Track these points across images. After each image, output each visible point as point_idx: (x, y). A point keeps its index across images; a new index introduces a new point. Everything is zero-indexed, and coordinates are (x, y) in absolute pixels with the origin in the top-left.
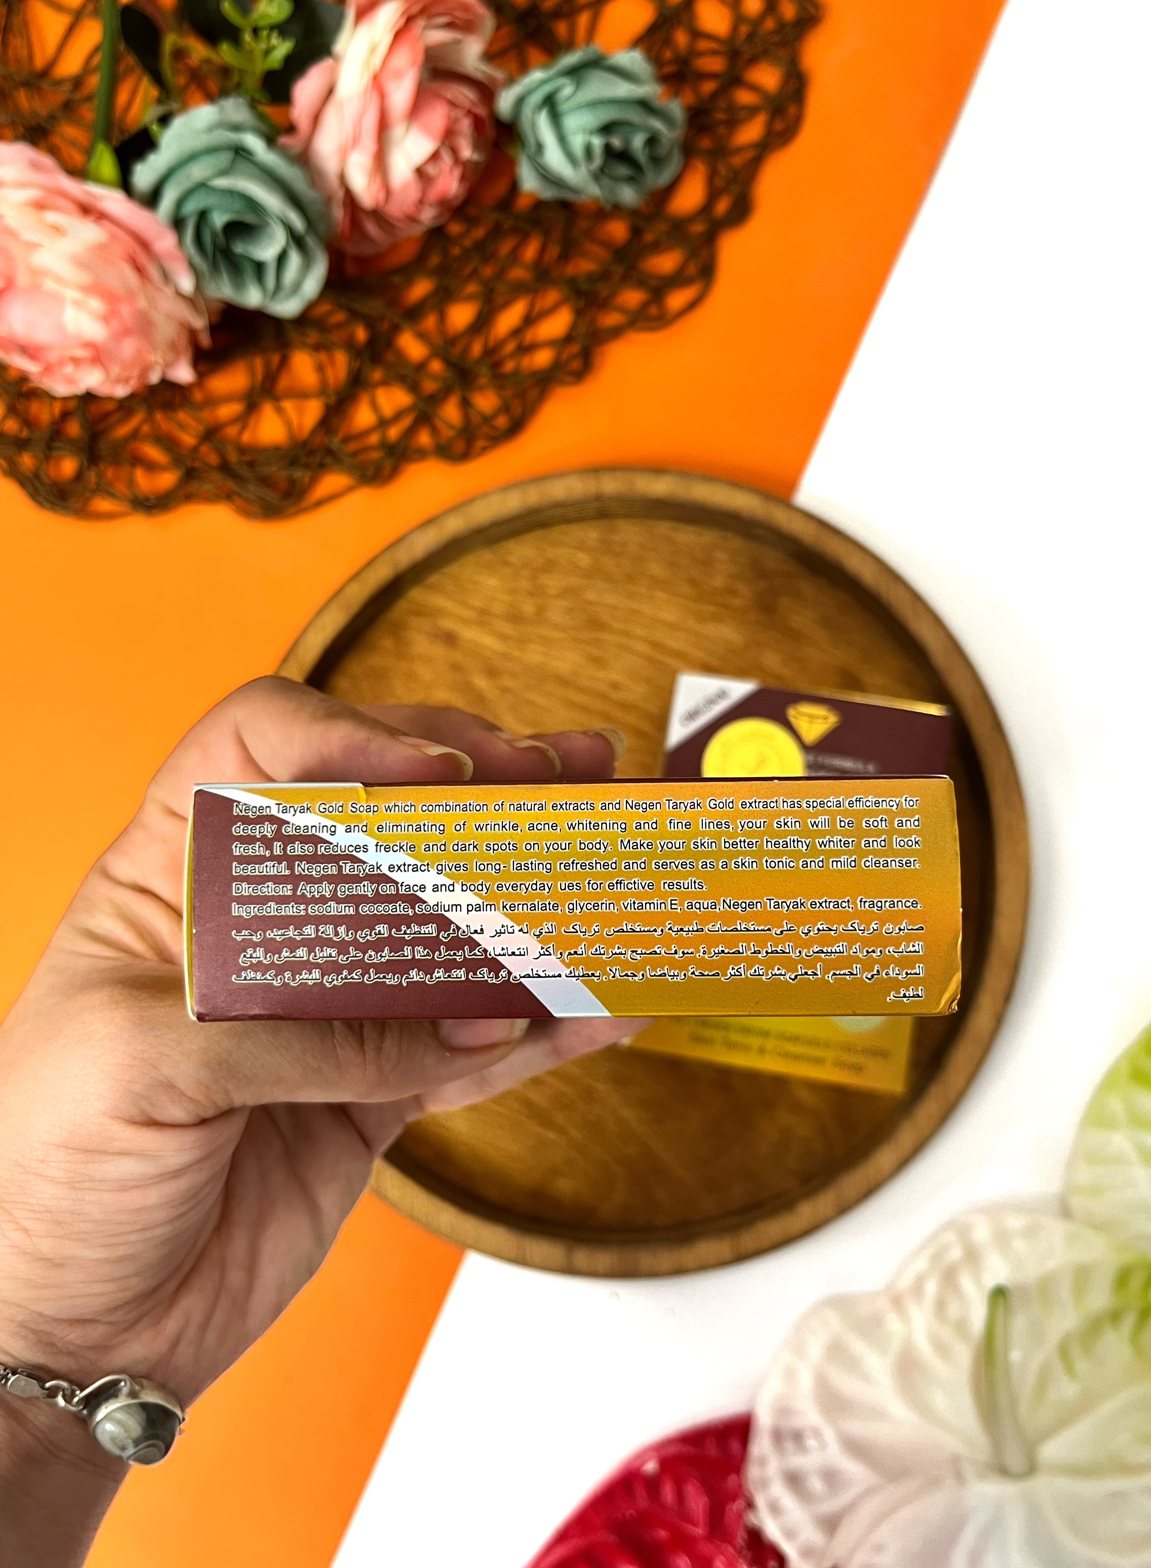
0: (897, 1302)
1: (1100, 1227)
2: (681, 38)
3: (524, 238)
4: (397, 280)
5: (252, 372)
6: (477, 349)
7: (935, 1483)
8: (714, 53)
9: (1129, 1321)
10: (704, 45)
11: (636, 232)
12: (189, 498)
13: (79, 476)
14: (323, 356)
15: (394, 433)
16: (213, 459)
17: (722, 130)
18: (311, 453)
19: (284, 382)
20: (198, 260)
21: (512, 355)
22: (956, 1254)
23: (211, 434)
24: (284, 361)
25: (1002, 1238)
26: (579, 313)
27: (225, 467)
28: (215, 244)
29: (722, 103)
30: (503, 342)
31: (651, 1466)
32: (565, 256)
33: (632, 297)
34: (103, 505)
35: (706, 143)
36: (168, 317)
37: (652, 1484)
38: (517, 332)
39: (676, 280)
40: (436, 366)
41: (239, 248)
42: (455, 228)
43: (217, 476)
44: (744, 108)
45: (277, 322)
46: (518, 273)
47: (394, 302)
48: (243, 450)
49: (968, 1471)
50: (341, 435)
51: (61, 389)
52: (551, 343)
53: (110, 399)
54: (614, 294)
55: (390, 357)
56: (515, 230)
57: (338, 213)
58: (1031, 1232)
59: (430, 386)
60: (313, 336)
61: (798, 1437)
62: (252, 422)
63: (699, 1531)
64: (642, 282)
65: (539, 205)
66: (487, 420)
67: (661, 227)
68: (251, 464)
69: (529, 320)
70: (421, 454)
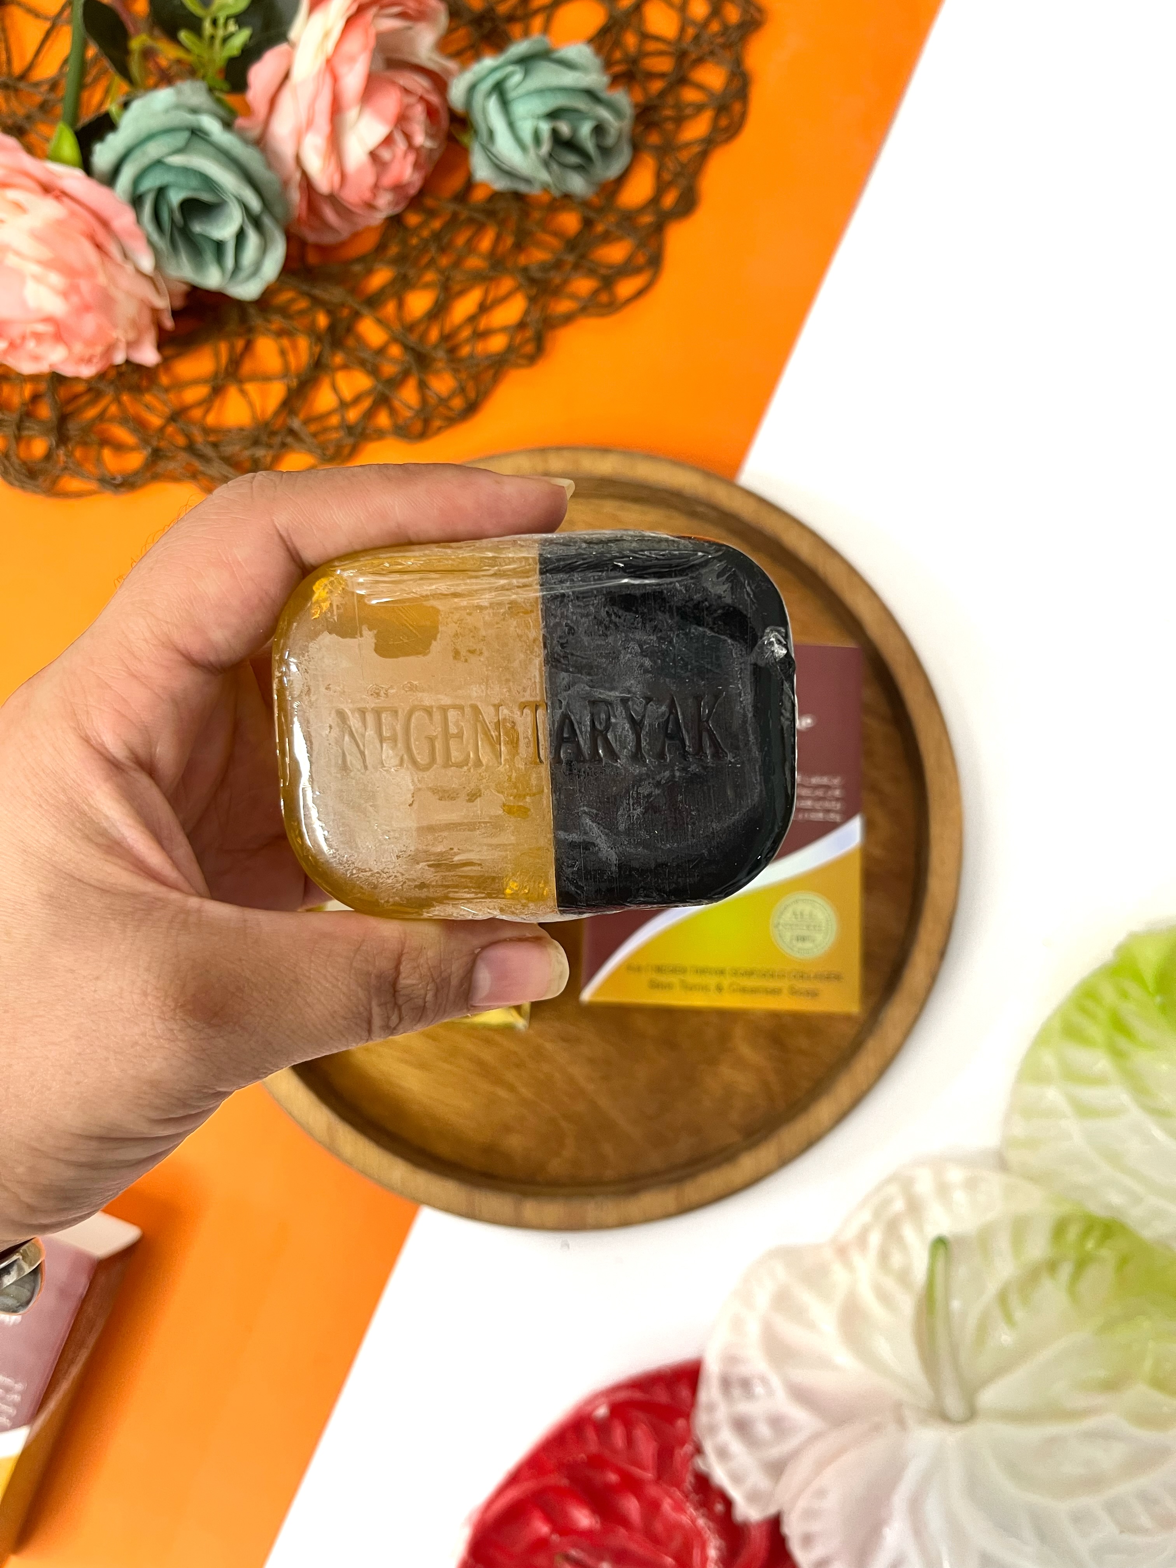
0: (842, 1252)
1: (1035, 1178)
2: (631, 40)
3: (480, 228)
4: (357, 268)
5: (217, 355)
6: (434, 335)
7: (877, 1428)
8: (661, 53)
9: (1066, 1270)
10: (651, 46)
11: (588, 223)
12: (156, 477)
13: (48, 456)
14: (285, 342)
15: (353, 415)
16: (181, 441)
17: (670, 126)
18: (273, 433)
19: (247, 367)
20: (155, 237)
21: (468, 340)
22: (899, 1205)
23: (177, 415)
24: (249, 346)
25: (943, 1190)
26: (532, 300)
27: (191, 448)
28: (172, 221)
29: (670, 100)
30: (460, 328)
31: (602, 1411)
32: (519, 247)
33: (583, 285)
34: (73, 484)
35: (654, 139)
36: (129, 294)
37: (602, 1428)
38: (472, 319)
39: (626, 270)
40: (395, 350)
41: (197, 228)
42: (413, 219)
43: (183, 456)
44: (689, 105)
45: (240, 305)
46: (474, 262)
47: (354, 291)
48: (207, 431)
49: (910, 1416)
50: (302, 416)
51: (27, 368)
52: (503, 329)
53: (77, 379)
54: (566, 282)
55: (351, 342)
56: (471, 221)
57: (296, 196)
58: (971, 1185)
59: (389, 369)
60: (277, 322)
61: (746, 1384)
62: (217, 404)
63: (649, 1475)
64: (592, 272)
65: (495, 196)
66: (443, 401)
67: (612, 219)
68: (215, 445)
69: (484, 308)
70: (380, 434)
